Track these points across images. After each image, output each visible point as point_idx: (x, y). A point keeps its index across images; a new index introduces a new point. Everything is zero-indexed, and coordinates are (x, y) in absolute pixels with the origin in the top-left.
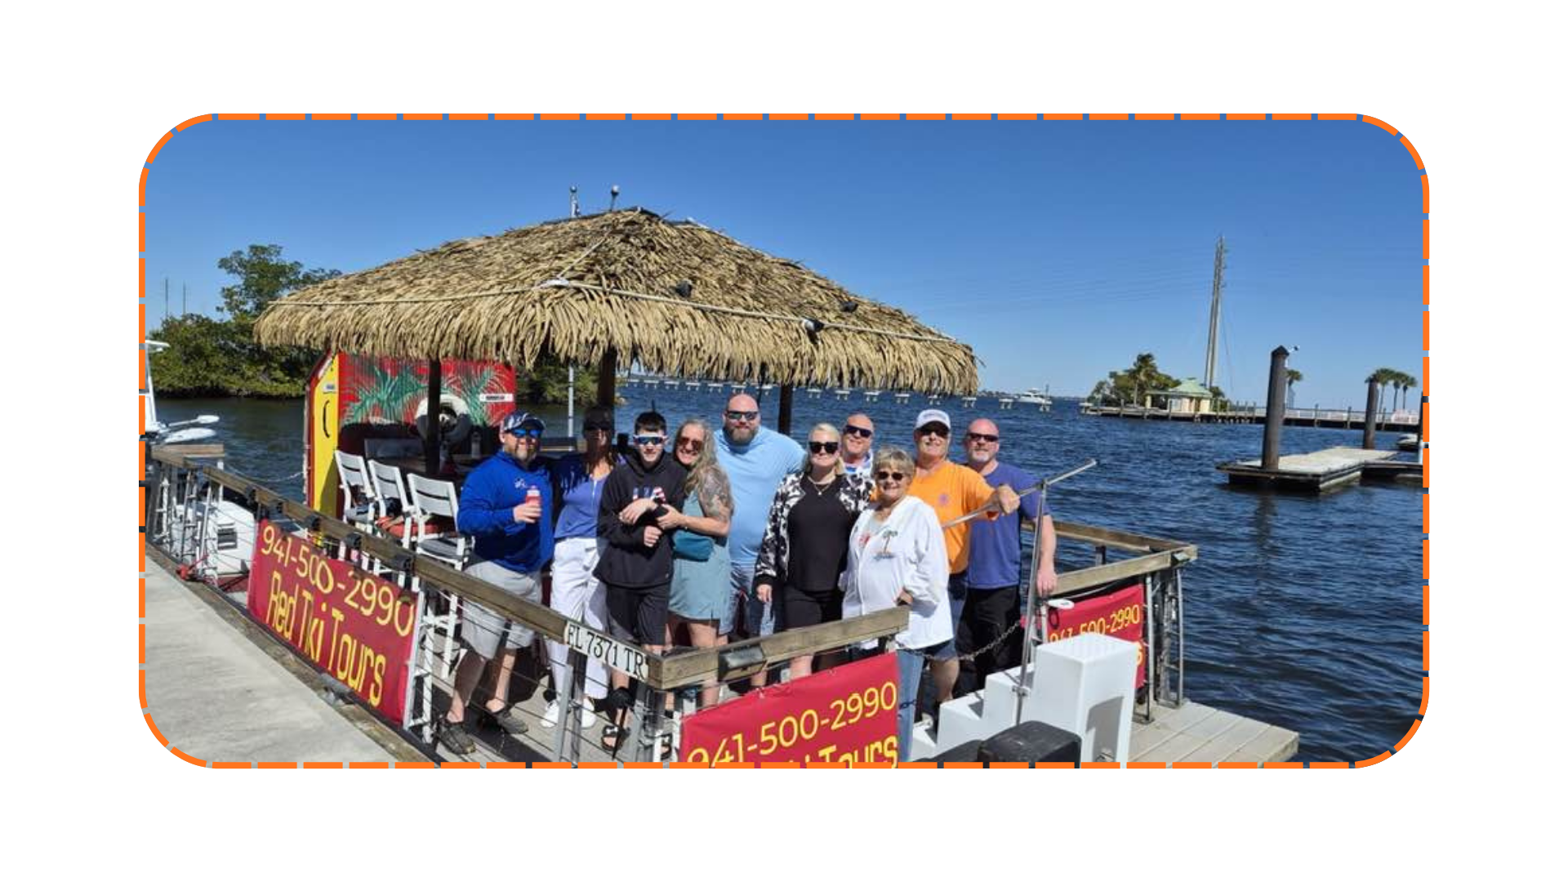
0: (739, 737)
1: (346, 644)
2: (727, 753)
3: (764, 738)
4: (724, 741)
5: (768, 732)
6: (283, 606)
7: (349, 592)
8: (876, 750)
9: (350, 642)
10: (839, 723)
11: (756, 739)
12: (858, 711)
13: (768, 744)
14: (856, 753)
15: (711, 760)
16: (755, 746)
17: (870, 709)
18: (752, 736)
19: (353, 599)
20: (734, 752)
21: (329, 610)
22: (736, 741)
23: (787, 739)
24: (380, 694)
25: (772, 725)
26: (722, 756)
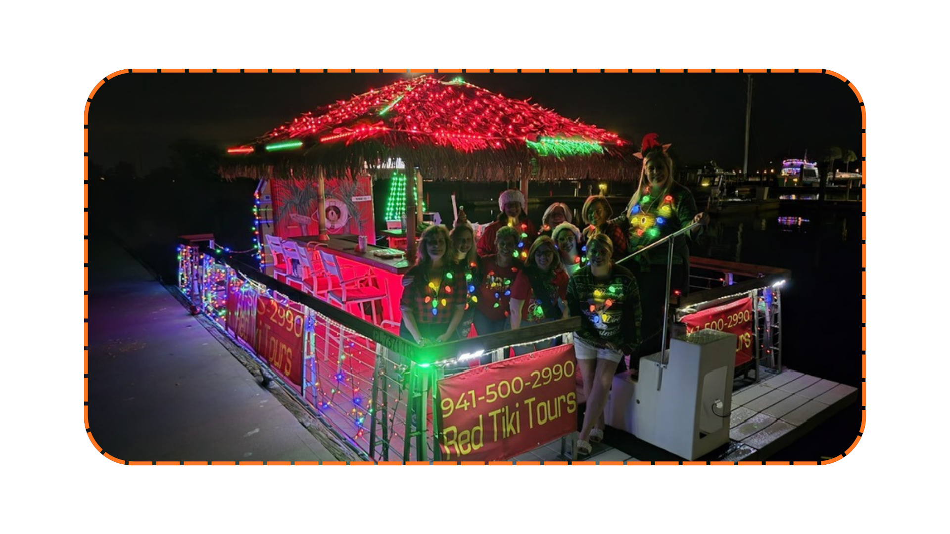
0: (472, 392)
1: (273, 342)
2: (465, 401)
3: (488, 393)
4: (463, 395)
5: (491, 390)
6: (243, 323)
7: (272, 314)
8: (562, 400)
9: (274, 341)
10: (537, 384)
11: (484, 394)
12: (549, 377)
13: (492, 396)
14: (548, 402)
15: (455, 405)
16: (483, 398)
17: (558, 376)
18: (480, 392)
19: (274, 318)
20: (470, 400)
21: (263, 324)
22: (471, 394)
23: (504, 394)
24: (290, 369)
25: (494, 385)
26: (462, 403)
